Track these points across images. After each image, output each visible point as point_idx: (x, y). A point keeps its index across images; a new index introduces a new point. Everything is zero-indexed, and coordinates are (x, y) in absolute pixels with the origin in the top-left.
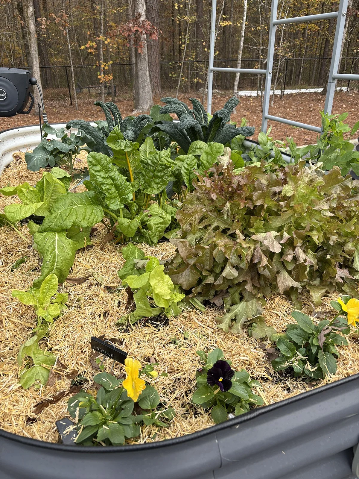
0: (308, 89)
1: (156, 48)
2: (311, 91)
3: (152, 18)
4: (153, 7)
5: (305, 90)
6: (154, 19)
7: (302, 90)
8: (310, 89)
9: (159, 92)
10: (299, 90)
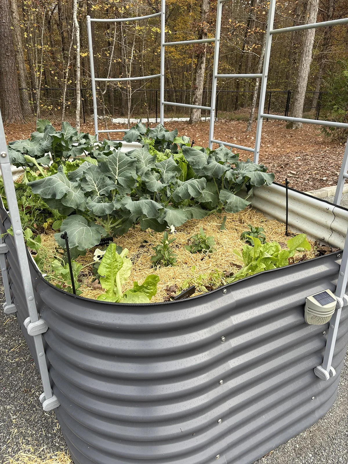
0: (180, 118)
1: (13, 75)
2: (183, 120)
3: (5, 45)
4: (5, 35)
5: (177, 119)
6: (8, 47)
7: (173, 119)
8: (182, 118)
9: (19, 118)
10: (171, 119)
